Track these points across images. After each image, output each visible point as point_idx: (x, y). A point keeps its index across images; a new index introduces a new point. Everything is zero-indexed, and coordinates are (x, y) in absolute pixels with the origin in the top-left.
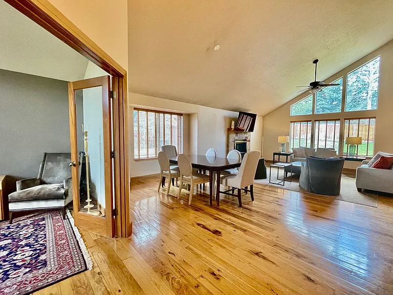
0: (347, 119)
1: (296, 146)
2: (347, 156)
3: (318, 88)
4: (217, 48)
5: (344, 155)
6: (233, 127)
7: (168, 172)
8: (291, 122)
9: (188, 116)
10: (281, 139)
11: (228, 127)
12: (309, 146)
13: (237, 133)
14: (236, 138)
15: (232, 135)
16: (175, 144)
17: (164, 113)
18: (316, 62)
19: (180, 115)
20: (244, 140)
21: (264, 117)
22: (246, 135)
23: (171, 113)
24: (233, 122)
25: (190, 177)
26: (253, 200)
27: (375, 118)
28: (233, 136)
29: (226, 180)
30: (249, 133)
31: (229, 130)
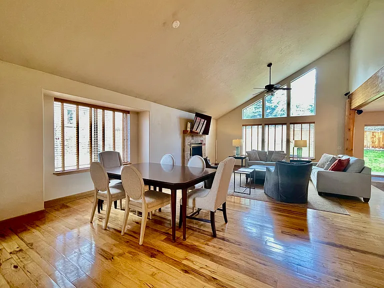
0: (292, 124)
1: (249, 150)
2: (293, 158)
3: (272, 91)
4: (176, 24)
5: (291, 157)
6: (189, 129)
7: (106, 192)
8: (243, 125)
9: (137, 115)
10: (235, 142)
11: (183, 129)
12: (260, 149)
13: (193, 136)
14: (193, 141)
15: (188, 138)
16: (119, 149)
17: (104, 108)
18: (270, 65)
19: (126, 112)
20: (200, 144)
21: (217, 120)
22: (202, 139)
23: (114, 110)
24: (189, 125)
25: (140, 201)
26: (226, 221)
27: (314, 123)
28: (189, 140)
29: (194, 200)
30: (204, 136)
31: (185, 132)
